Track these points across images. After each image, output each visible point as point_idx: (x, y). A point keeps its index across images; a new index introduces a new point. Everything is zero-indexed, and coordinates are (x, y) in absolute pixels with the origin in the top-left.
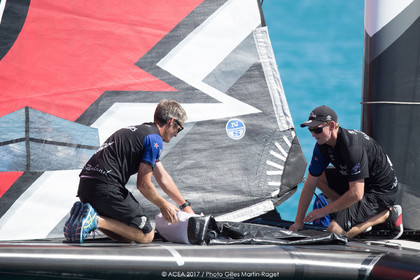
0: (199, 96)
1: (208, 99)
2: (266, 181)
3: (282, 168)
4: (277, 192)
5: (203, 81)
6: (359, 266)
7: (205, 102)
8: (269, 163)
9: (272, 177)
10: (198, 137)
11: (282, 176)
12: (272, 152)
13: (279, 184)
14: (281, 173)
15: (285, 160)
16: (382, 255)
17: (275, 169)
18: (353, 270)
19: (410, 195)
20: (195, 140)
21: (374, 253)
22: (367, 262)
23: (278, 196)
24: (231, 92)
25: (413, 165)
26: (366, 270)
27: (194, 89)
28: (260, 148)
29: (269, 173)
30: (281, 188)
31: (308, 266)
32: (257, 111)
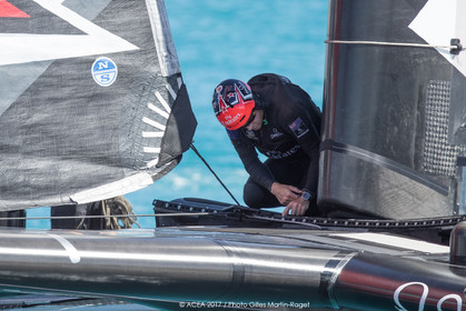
0: (58, 25)
1: (69, 29)
2: (141, 146)
3: (163, 128)
4: (155, 162)
5: (63, 4)
6: (321, 269)
7: (64, 33)
8: (146, 120)
9: (149, 139)
10: (55, 81)
11: (163, 139)
12: (151, 106)
13: (158, 150)
14: (161, 134)
15: (167, 116)
16: (353, 255)
17: (154, 129)
18: (313, 274)
19: (391, 172)
20: (51, 85)
21: (343, 252)
22: (332, 264)
23: (157, 167)
24: (100, 20)
25: (396, 129)
26: (331, 274)
27: (51, 15)
28: (135, 99)
29: (146, 134)
30: (160, 156)
31: (251, 267)
32: (133, 47)
